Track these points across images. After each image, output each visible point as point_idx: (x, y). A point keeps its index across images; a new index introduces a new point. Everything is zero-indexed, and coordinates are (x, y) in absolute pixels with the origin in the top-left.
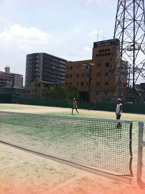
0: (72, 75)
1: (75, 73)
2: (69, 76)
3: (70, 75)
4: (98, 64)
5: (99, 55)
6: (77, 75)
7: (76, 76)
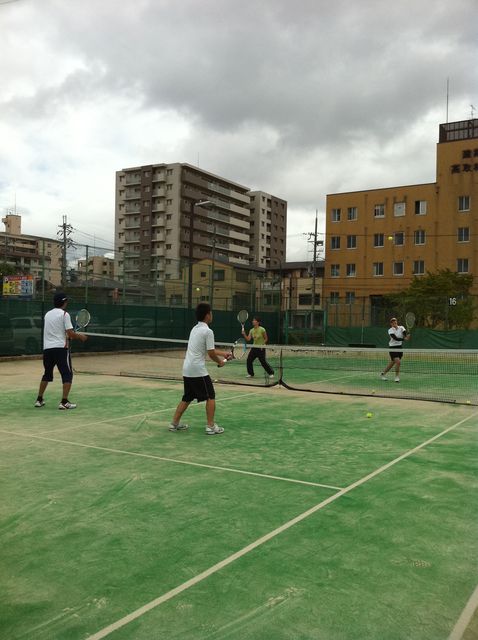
0: (354, 237)
1: (366, 229)
2: (344, 241)
3: (349, 237)
4: (461, 199)
5: (462, 168)
6: (376, 236)
7: (371, 240)
